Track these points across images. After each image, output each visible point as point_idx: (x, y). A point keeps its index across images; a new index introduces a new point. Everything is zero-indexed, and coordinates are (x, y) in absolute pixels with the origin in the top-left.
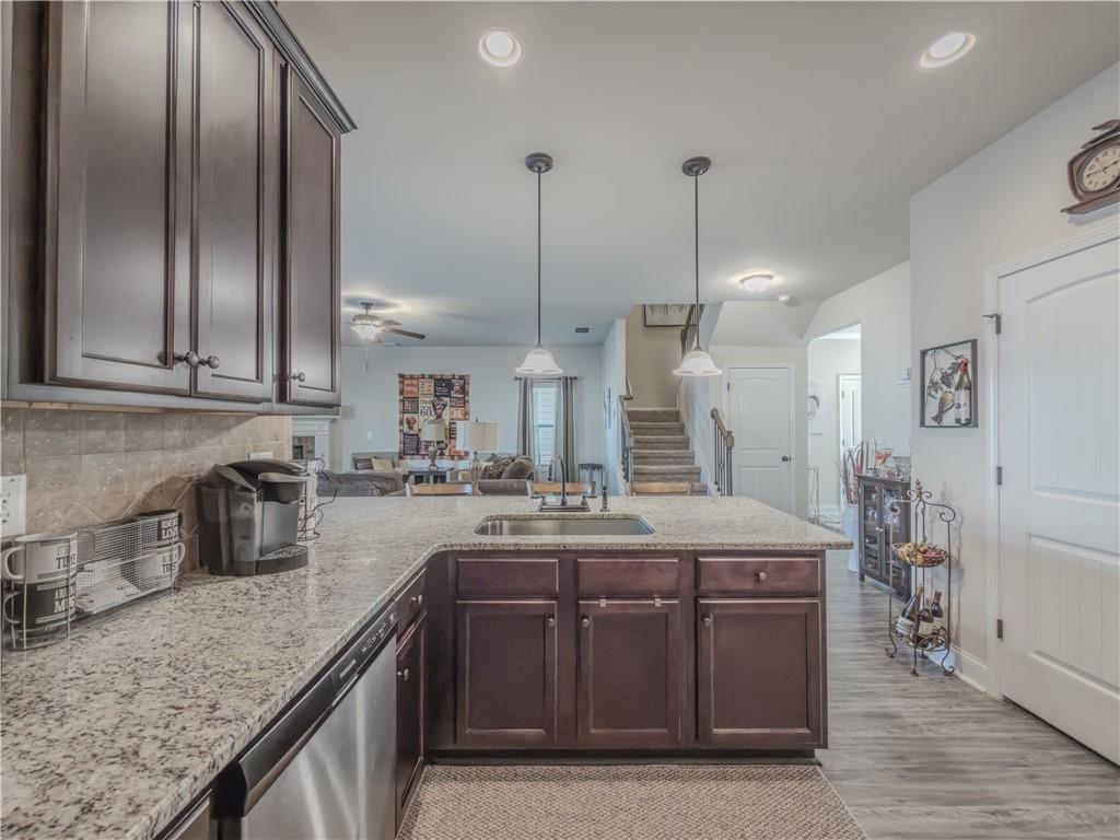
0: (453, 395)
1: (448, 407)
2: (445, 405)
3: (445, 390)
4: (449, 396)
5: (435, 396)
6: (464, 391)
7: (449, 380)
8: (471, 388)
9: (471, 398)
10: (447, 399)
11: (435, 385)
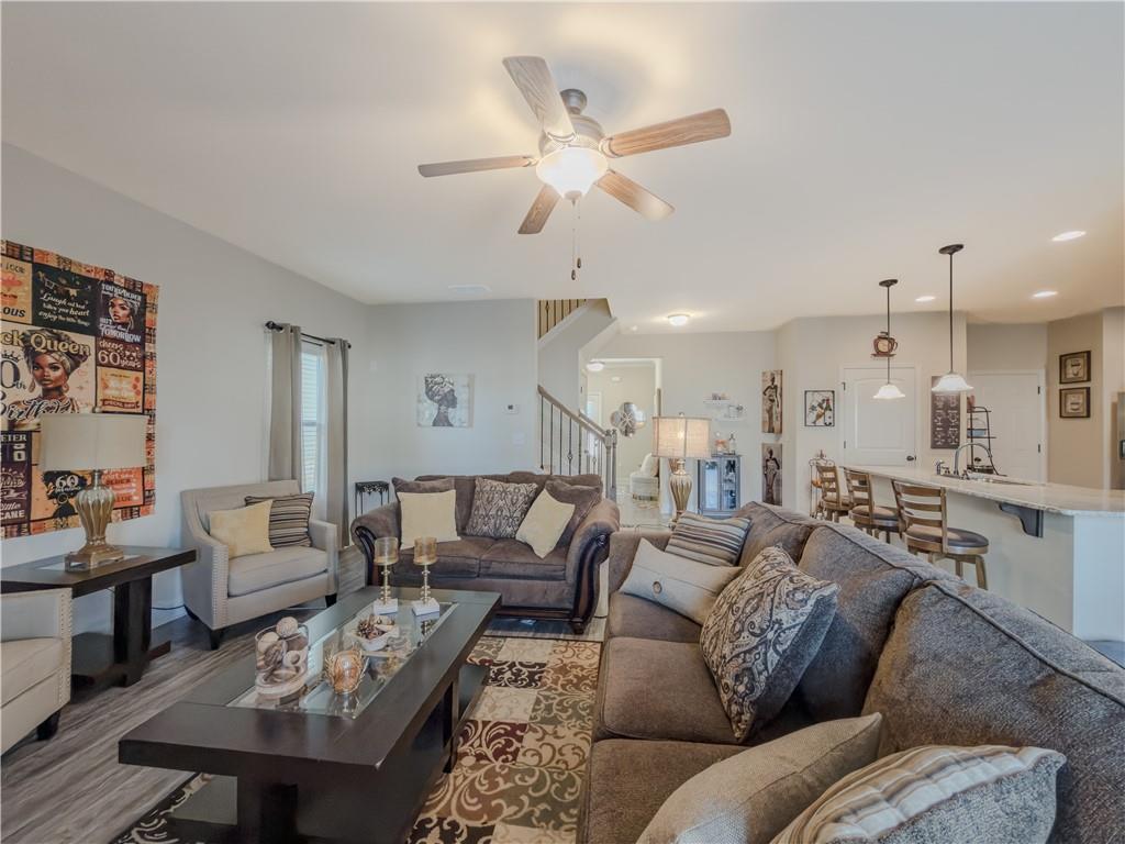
0: (105, 326)
1: (88, 366)
2: (77, 359)
3: (77, 312)
4: (93, 331)
5: (37, 321)
6: (140, 324)
7: (94, 282)
8: (163, 320)
9: (160, 347)
10: (88, 341)
11: (37, 285)
